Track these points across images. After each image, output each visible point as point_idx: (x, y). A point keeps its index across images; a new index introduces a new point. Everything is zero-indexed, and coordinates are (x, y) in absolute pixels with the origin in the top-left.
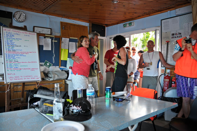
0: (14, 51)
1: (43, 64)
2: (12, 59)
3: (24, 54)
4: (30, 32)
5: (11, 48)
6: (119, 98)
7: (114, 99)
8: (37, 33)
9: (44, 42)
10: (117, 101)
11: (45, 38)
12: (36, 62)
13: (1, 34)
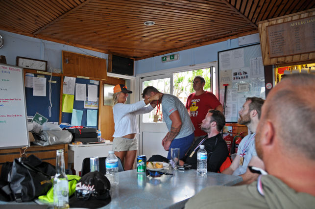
1: (33, 119)
4: (11, 67)
6: (155, 172)
7: (148, 172)
8: (24, 68)
9: (34, 83)
10: (152, 176)
11: (37, 76)
12: (21, 116)
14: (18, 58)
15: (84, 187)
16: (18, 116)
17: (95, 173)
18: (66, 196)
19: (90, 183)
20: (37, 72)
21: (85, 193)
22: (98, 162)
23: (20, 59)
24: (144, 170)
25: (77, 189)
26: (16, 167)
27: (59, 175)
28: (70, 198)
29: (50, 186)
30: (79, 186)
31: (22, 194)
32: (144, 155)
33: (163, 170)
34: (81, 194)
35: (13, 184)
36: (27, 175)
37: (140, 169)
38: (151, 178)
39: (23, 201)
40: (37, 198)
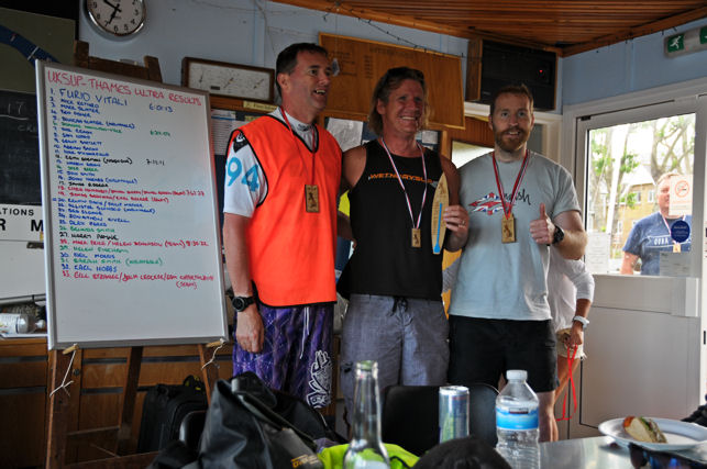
0: (99, 184)
2: (87, 225)
3: (143, 203)
4: (175, 93)
5: (81, 169)
6: (668, 456)
7: (640, 455)
13: (35, 97)
14: (187, 61)
16: (196, 243)
23: (194, 67)
26: (222, 407)
36: (253, 435)
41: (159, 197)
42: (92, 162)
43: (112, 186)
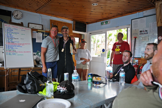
0: (13, 42)
1: (36, 54)
2: (11, 49)
3: (20, 45)
4: (26, 28)
5: (10, 40)
6: (97, 82)
7: (93, 82)
8: (32, 29)
9: (36, 36)
10: (96, 84)
11: (38, 33)
12: (30, 52)
13: (2, 29)
14: (29, 23)
15: (61, 88)
16: (29, 52)
17: (67, 81)
18: (52, 92)
19: (64, 86)
20: (38, 30)
21: (61, 91)
22: (68, 76)
23: (30, 24)
24: (92, 81)
25: (58, 89)
26: (28, 76)
27: (49, 81)
28: (54, 93)
29: (44, 87)
30: (58, 87)
31: (31, 90)
32: (92, 73)
33: (101, 81)
34: (60, 91)
35: (27, 85)
36: (33, 81)
37: (89, 80)
38: (95, 85)
39: (31, 94)
40: (38, 92)
41: (23, 44)
42: (12, 39)
43: (15, 43)
